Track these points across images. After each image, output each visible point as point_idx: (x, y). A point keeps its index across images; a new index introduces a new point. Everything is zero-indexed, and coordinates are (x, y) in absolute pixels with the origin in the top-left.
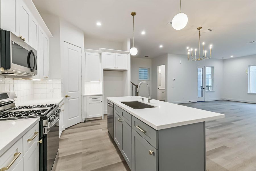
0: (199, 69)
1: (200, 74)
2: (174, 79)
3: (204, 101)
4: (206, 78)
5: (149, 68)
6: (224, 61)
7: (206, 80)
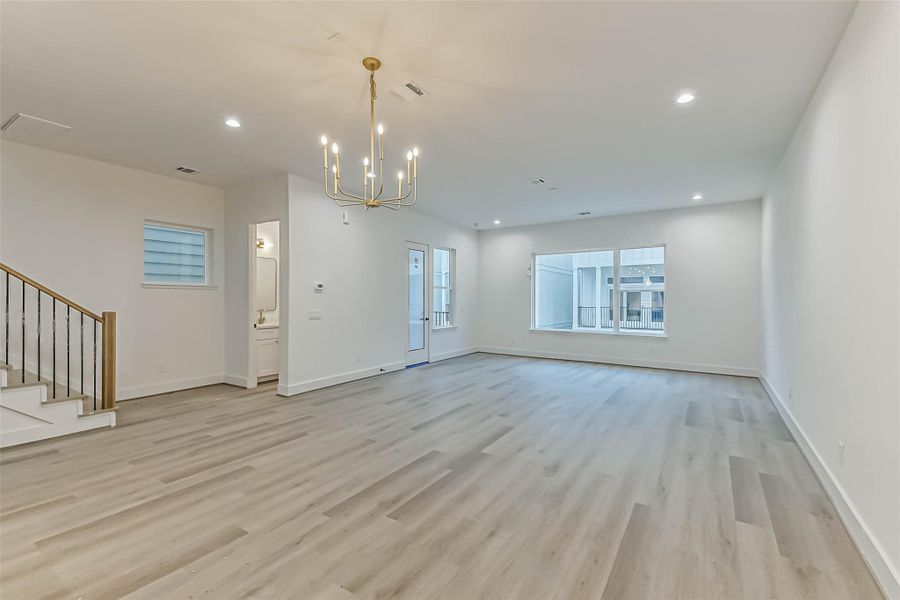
0: (413, 254)
1: (416, 270)
2: (320, 286)
3: (428, 362)
4: (435, 285)
5: (211, 230)
6: (481, 234)
7: (435, 290)
